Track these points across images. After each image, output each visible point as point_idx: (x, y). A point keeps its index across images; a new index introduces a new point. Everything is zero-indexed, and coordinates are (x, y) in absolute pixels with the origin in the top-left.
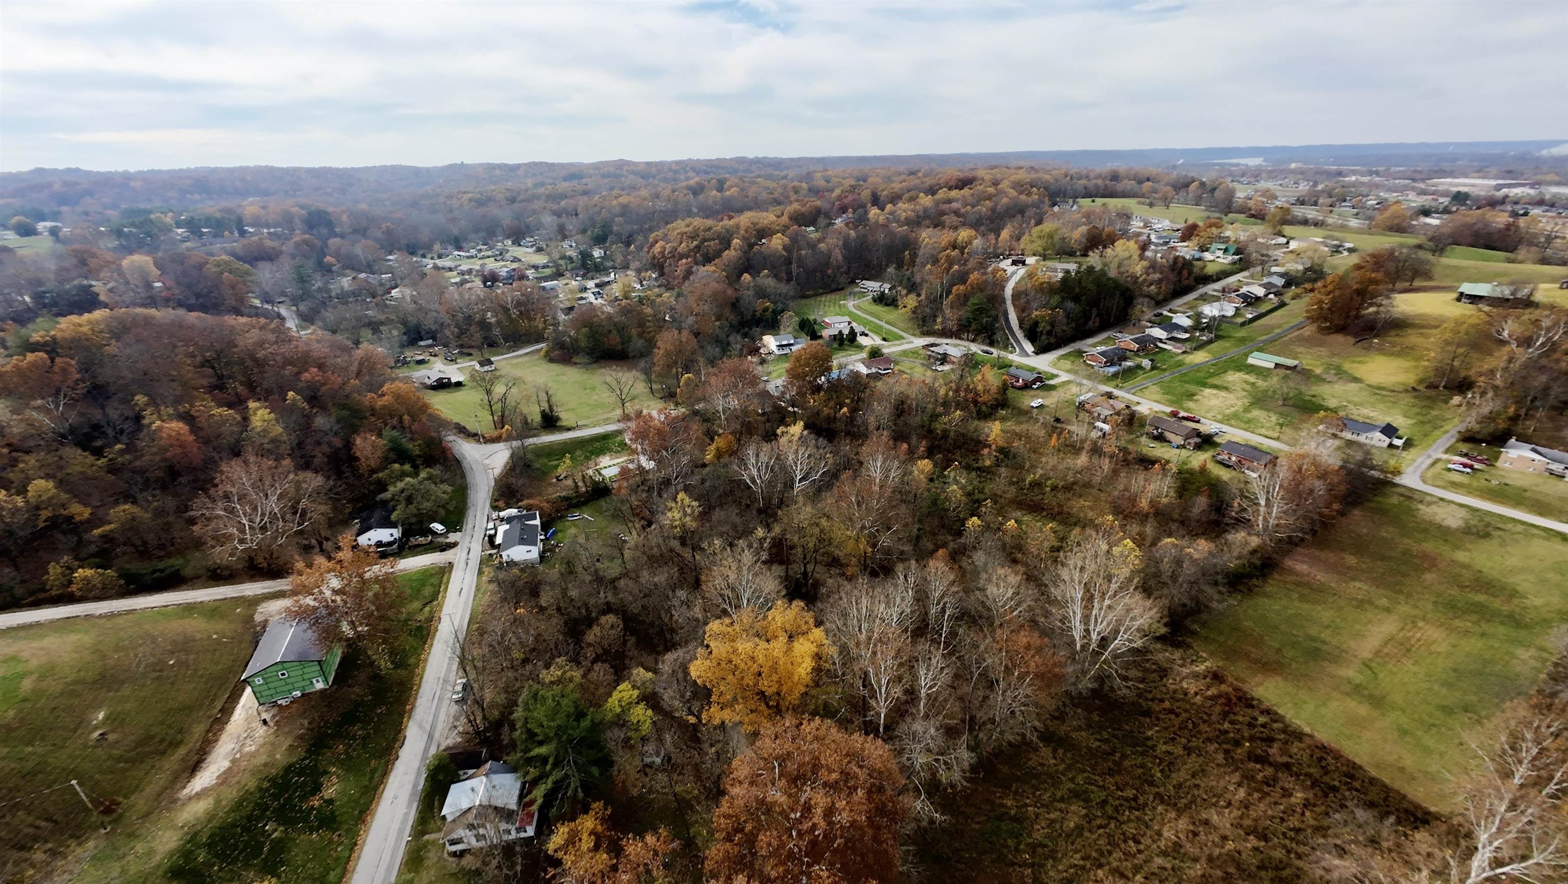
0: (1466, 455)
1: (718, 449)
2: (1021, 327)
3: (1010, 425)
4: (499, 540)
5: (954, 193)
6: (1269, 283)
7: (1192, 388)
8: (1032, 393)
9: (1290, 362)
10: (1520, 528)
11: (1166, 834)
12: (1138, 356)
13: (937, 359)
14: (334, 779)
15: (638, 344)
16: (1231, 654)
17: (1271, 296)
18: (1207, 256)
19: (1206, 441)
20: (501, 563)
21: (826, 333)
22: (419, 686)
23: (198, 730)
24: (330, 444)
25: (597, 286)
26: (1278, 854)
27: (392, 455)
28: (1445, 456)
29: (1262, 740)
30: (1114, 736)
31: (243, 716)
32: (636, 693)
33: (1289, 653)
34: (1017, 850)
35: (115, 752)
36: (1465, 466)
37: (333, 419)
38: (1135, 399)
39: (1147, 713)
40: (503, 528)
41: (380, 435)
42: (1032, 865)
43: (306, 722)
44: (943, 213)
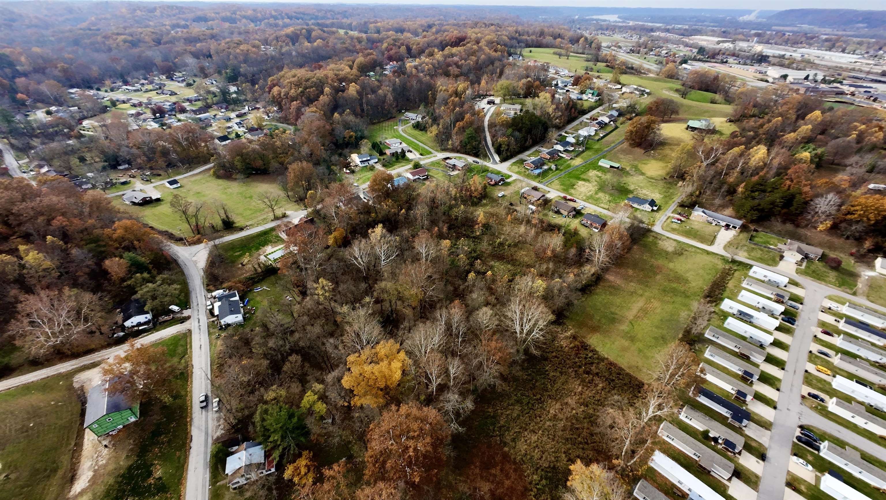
0: (680, 214)
1: (335, 238)
2: (493, 145)
3: (488, 209)
4: (216, 312)
5: (455, 50)
6: (611, 115)
7: (573, 181)
8: (499, 187)
9: (616, 165)
10: (693, 250)
11: (551, 412)
12: (550, 162)
13: (450, 167)
14: (158, 467)
15: (274, 165)
16: (581, 325)
17: (612, 123)
18: (584, 97)
19: (578, 213)
20: (221, 326)
21: (388, 152)
22: (191, 407)
23: (65, 460)
24: (87, 266)
25: (238, 116)
26: (591, 411)
27: (134, 269)
28: (672, 215)
29: (589, 364)
30: (533, 372)
31: (90, 445)
32: (316, 397)
33: (603, 321)
34: (494, 430)
35: (19, 483)
36: (678, 220)
37: (85, 251)
38: (547, 189)
39: (546, 359)
40: (217, 304)
41: (121, 257)
42: (500, 436)
43: (131, 441)
44: (449, 65)
